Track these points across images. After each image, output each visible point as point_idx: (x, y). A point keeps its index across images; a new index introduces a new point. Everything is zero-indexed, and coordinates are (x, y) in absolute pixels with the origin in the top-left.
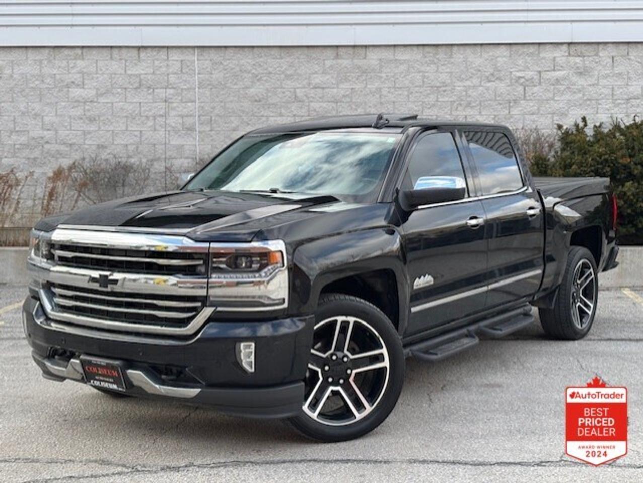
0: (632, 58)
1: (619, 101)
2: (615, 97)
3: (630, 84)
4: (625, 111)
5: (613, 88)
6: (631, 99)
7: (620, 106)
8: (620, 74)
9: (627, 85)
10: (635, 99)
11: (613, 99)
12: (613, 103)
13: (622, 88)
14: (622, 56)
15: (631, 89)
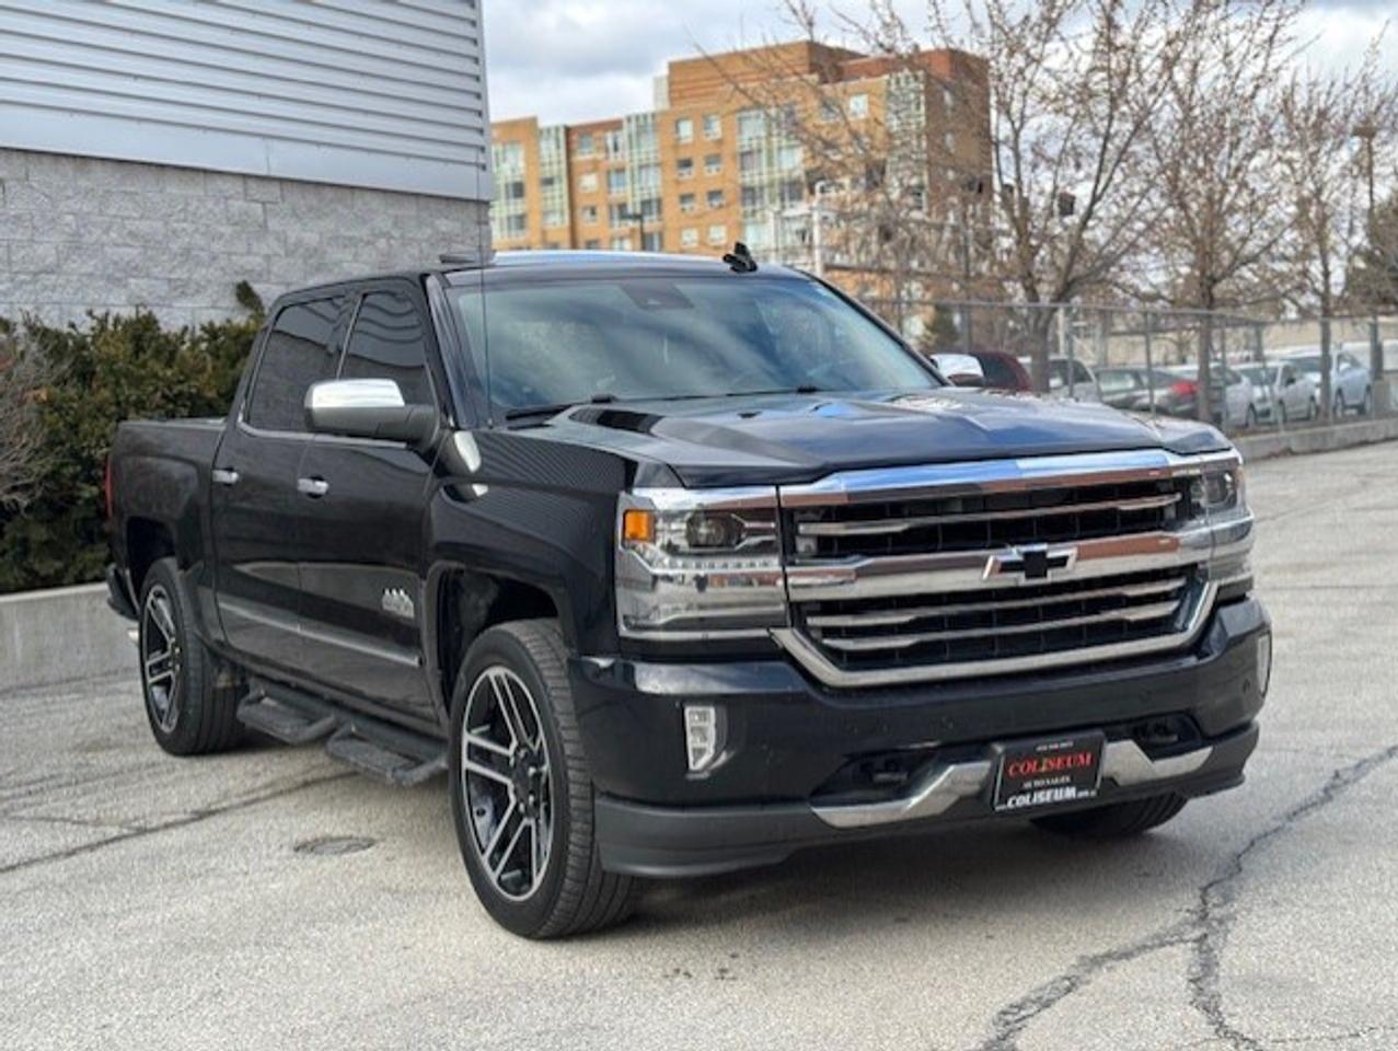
0: (35, 185)
1: (22, 277)
2: (16, 269)
3: (36, 239)
4: (33, 297)
5: (8, 246)
6: (41, 272)
7: (24, 287)
8: (18, 218)
9: (32, 241)
10: (47, 273)
11: (10, 272)
12: (12, 280)
13: (23, 247)
14: (18, 180)
15: (40, 250)
